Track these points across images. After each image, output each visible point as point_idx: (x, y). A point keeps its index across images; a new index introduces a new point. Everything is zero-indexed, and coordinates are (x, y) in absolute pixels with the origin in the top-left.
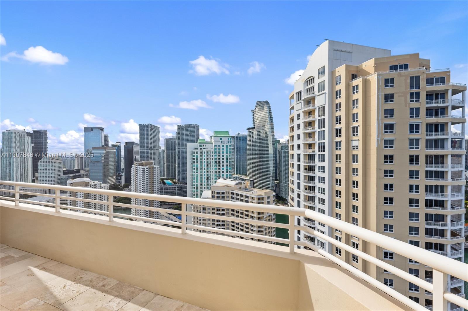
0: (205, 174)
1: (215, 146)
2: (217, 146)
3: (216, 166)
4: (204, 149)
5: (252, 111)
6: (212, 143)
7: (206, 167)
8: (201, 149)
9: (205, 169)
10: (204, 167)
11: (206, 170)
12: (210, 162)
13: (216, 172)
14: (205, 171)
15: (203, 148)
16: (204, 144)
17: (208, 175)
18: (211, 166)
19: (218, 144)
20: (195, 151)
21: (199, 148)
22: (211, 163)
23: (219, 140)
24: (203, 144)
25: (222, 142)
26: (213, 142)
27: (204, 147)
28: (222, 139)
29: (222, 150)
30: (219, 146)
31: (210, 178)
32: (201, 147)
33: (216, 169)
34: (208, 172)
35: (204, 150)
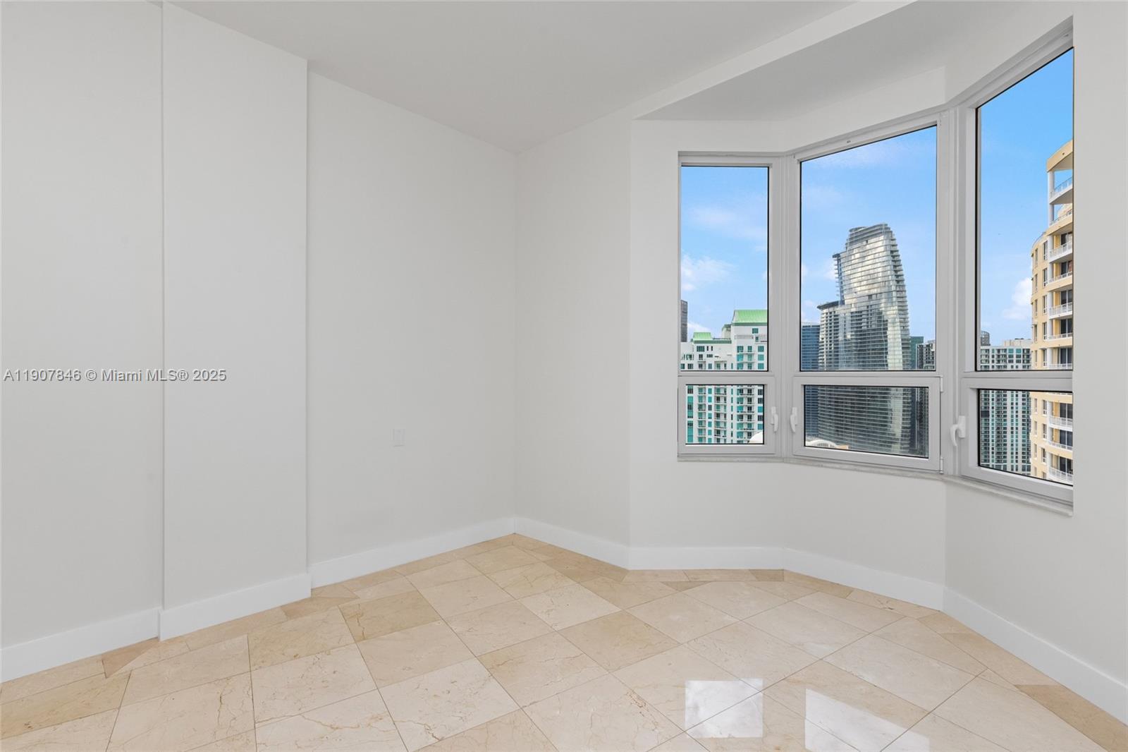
0: (710, 420)
1: (740, 348)
2: (746, 349)
3: (740, 400)
4: (710, 356)
5: (834, 256)
6: (730, 342)
7: (713, 403)
8: (701, 356)
9: (710, 408)
10: (708, 404)
11: (713, 412)
12: (725, 392)
13: (741, 417)
14: (710, 415)
15: (705, 354)
16: (710, 345)
17: (717, 423)
18: (729, 400)
19: (745, 344)
20: (686, 362)
21: (696, 354)
22: (727, 392)
23: (750, 332)
24: (705, 345)
25: (757, 338)
26: (732, 339)
27: (710, 352)
28: (757, 329)
29: (759, 359)
30: (750, 348)
31: (725, 431)
32: (701, 353)
33: (740, 408)
34: (718, 415)
35: (709, 361)
